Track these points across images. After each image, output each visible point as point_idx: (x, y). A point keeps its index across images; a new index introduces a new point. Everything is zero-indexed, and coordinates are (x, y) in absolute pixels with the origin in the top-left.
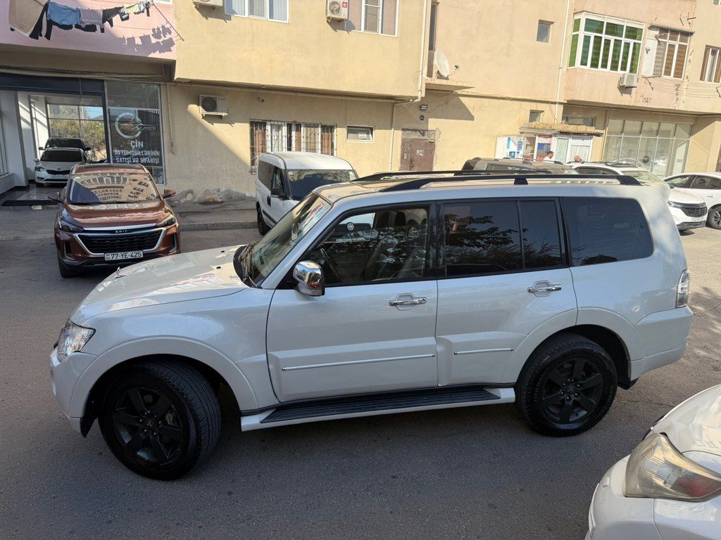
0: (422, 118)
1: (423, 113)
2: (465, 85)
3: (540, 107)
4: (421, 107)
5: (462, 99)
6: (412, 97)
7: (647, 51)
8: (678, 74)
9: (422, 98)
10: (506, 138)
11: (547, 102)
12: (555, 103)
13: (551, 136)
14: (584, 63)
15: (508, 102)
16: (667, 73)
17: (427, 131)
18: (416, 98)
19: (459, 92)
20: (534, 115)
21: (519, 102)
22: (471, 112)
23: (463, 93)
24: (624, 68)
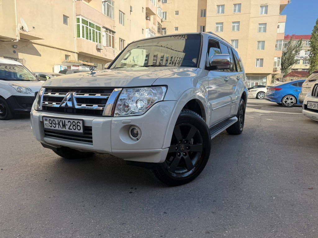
0: (14, 52)
1: (15, 50)
2: (39, 37)
3: (69, 54)
4: (13, 46)
5: (34, 45)
6: (12, 39)
7: (103, 36)
8: (113, 47)
9: (19, 40)
10: (60, 66)
11: (72, 52)
12: (74, 53)
13: (78, 66)
14: (83, 37)
15: (55, 49)
16: (110, 46)
17: (18, 59)
18: (16, 40)
19: (33, 41)
20: (67, 56)
21: (60, 50)
22: (39, 52)
23: (34, 42)
24: (97, 42)
